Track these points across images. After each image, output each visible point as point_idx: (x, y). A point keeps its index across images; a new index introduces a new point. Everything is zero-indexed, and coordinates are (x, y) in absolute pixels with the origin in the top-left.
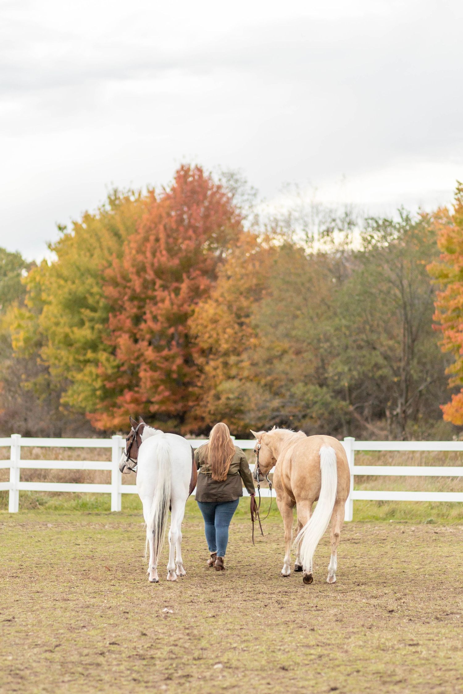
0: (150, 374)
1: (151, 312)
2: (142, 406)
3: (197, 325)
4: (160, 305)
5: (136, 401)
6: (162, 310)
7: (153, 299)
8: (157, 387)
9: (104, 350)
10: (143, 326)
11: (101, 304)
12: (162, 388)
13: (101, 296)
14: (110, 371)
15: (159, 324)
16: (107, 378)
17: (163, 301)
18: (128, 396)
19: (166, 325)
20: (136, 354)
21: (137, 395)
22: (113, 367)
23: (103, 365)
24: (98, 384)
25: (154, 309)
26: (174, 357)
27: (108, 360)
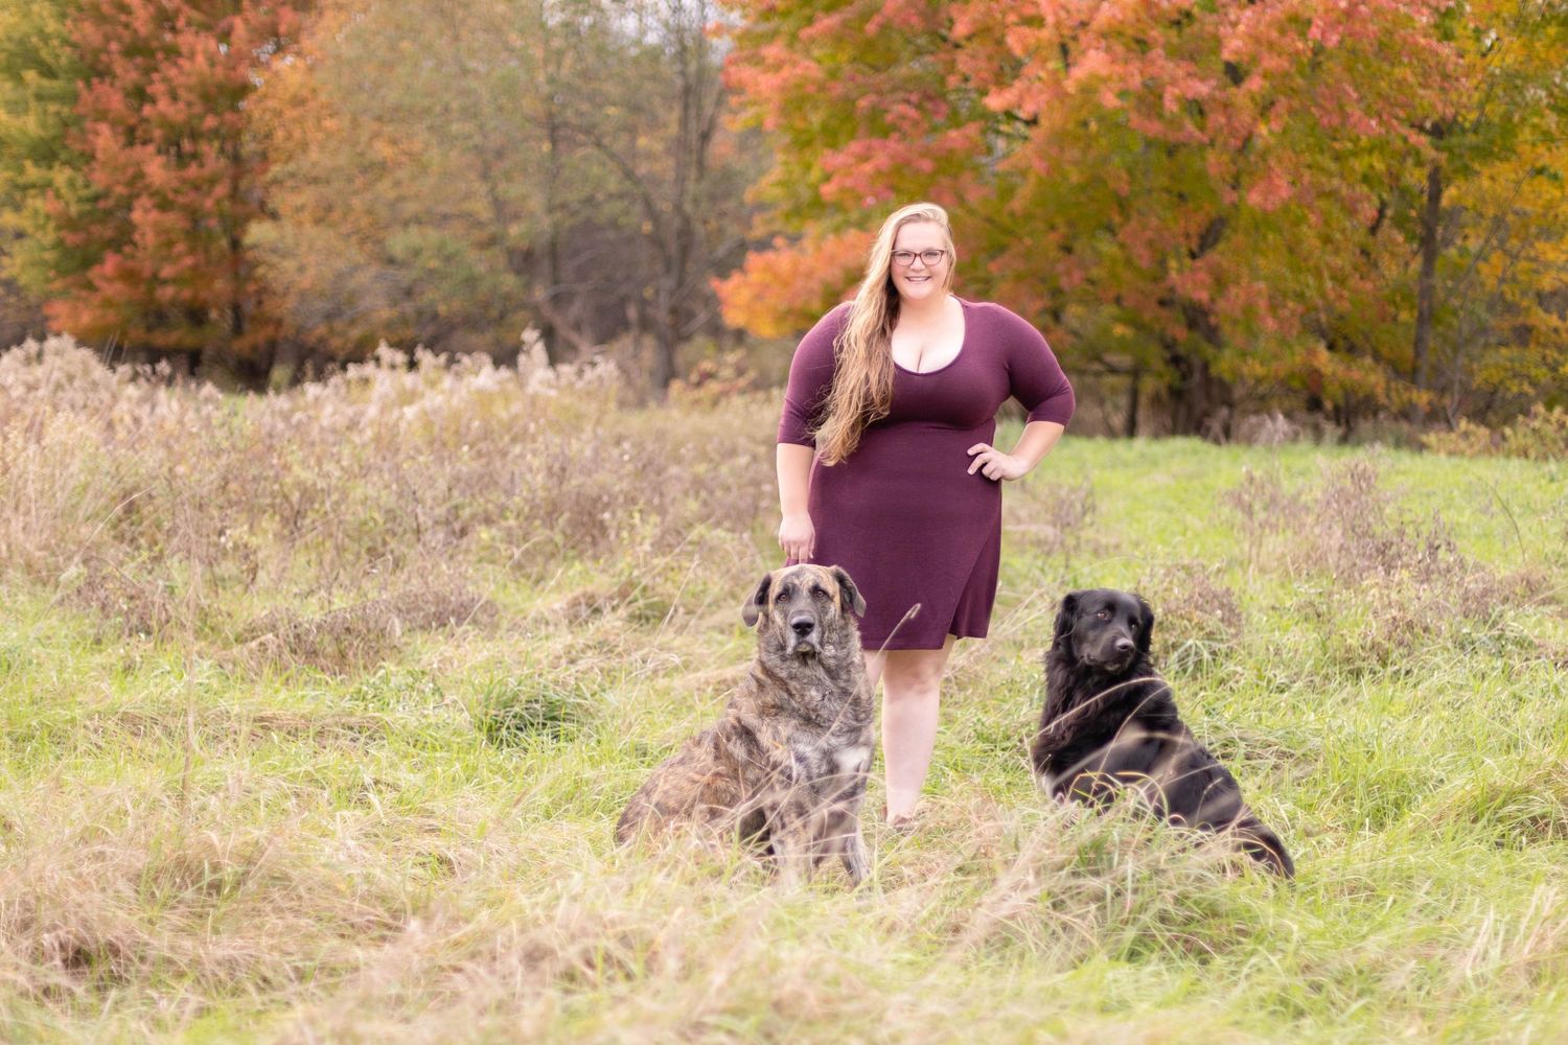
0: (154, 215)
1: (165, 80)
2: (143, 288)
3: (264, 111)
4: (185, 63)
5: (129, 276)
6: (189, 75)
7: (173, 53)
8: (170, 244)
9: (68, 163)
10: (147, 110)
11: (64, 61)
12: (180, 247)
13: (66, 42)
14: (74, 209)
15: (181, 105)
16: (68, 223)
17: (192, 56)
18: (111, 263)
19: (198, 109)
20: (130, 171)
21: (130, 264)
22: (80, 200)
23: (58, 196)
24: (50, 237)
25: (173, 72)
26: (213, 181)
27: (71, 184)
